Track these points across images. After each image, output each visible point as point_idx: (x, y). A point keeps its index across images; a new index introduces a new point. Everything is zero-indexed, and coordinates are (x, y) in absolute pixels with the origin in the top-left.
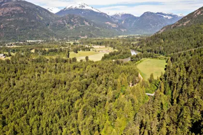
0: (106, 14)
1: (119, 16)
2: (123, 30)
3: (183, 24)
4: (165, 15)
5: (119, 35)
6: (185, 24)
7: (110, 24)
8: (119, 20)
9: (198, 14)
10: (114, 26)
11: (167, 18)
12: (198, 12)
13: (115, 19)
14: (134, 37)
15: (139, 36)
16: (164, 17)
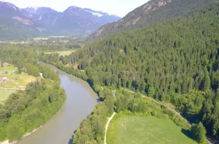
0: (14, 5)
1: (34, 9)
2: (40, 30)
3: (132, 22)
4: (95, 12)
5: (35, 37)
6: (134, 23)
7: (19, 19)
8: (34, 15)
9: (149, 8)
10: (26, 22)
11: (97, 15)
12: (148, 6)
13: (27, 13)
14: (58, 39)
15: (66, 39)
16: (94, 14)
